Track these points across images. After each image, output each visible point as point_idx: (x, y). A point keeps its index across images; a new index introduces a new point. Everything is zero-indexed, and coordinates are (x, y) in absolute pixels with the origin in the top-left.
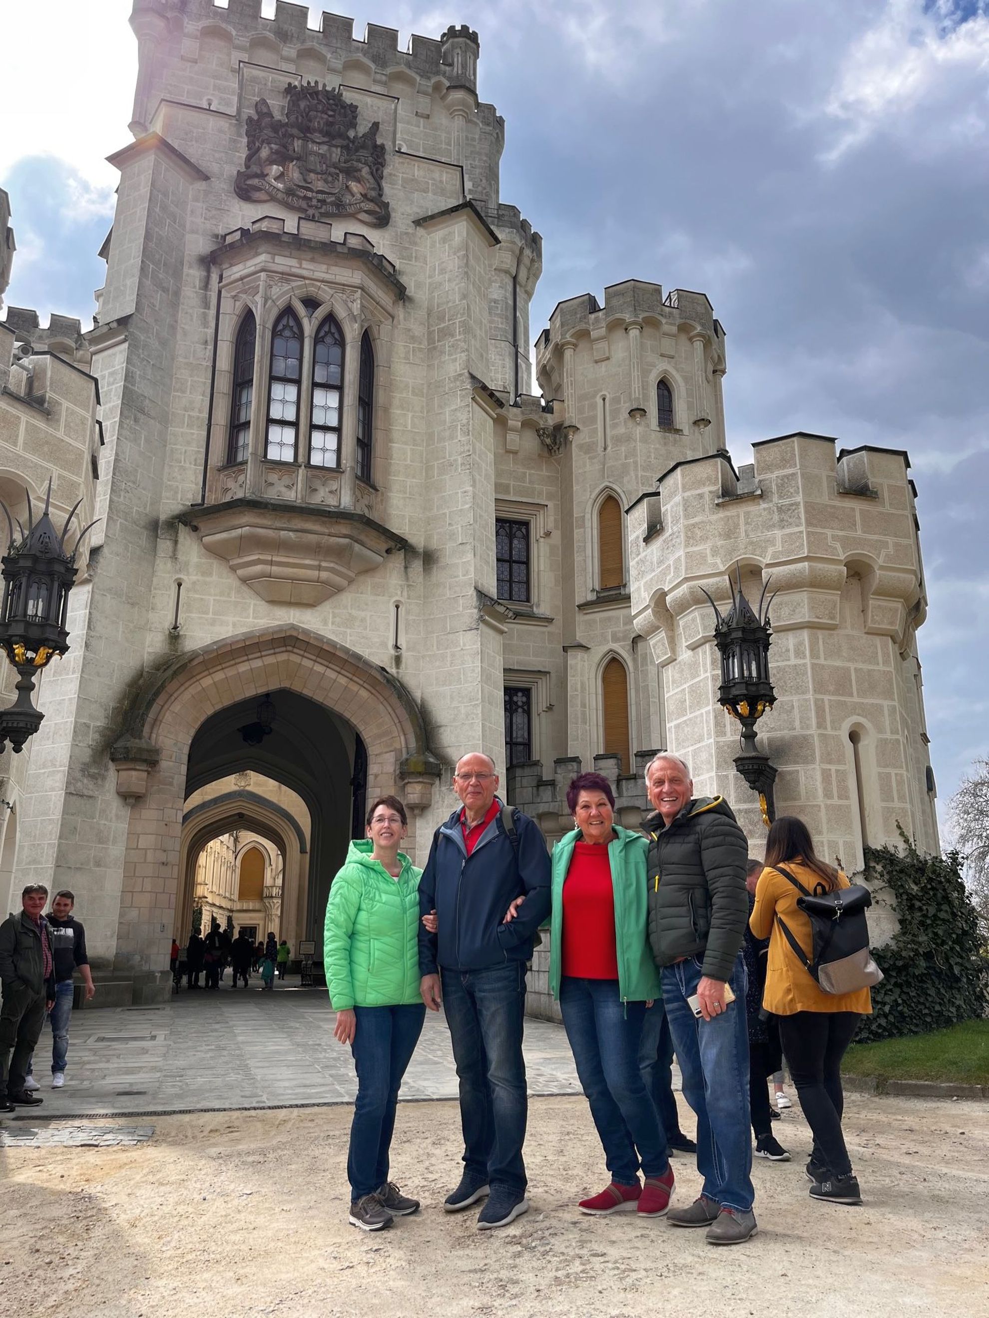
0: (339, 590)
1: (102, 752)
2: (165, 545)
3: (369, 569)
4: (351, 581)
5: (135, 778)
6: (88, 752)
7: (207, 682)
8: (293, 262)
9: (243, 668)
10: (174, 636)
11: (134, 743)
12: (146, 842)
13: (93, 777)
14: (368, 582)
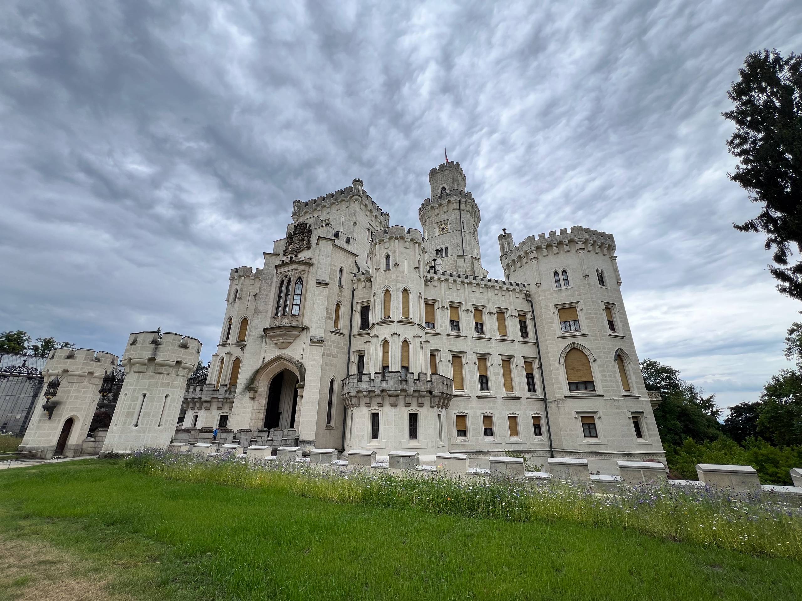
0: (292, 343)
1: (245, 389)
2: (264, 340)
3: (299, 336)
4: (294, 340)
5: (252, 394)
6: (242, 389)
7: (267, 370)
8: (283, 269)
9: (274, 366)
10: (263, 361)
11: (251, 386)
12: (255, 408)
13: (243, 395)
14: (298, 340)
